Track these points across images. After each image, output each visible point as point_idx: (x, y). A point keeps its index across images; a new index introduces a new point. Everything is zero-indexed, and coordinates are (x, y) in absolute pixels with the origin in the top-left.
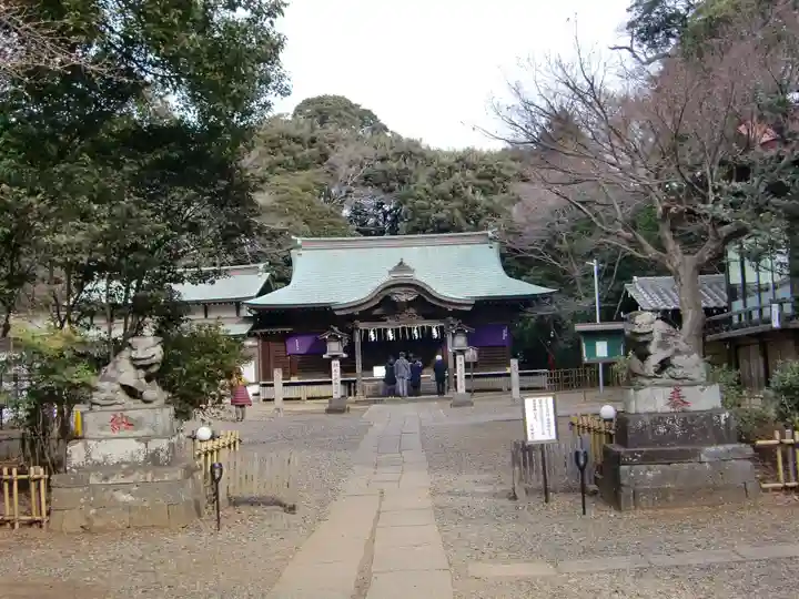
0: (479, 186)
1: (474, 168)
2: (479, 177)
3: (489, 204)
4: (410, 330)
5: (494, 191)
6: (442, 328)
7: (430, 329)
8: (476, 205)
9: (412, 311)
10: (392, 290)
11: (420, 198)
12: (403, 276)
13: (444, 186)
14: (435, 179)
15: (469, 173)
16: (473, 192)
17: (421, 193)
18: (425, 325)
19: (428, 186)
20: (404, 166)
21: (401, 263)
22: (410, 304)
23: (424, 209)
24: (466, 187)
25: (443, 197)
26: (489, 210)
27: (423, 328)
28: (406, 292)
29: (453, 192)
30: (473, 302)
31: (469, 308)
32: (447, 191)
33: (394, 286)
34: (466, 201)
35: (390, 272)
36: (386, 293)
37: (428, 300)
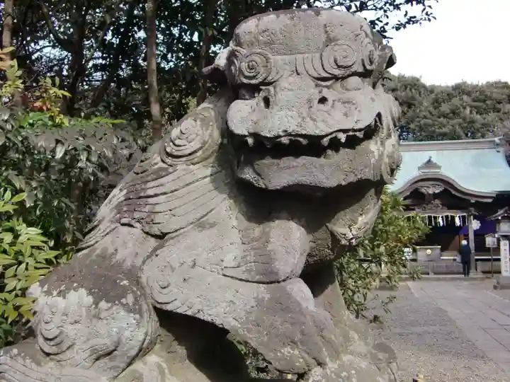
0: (476, 107)
1: (469, 94)
2: (474, 101)
3: (483, 121)
4: (435, 218)
5: (486, 111)
6: (464, 218)
7: (453, 218)
8: (473, 122)
9: (437, 202)
10: (421, 184)
11: (425, 117)
12: (431, 172)
13: (445, 108)
14: (437, 103)
15: (465, 97)
16: (471, 112)
17: (427, 114)
18: (449, 214)
19: (431, 109)
20: (410, 94)
21: (429, 161)
22: (435, 196)
23: (429, 125)
24: (464, 108)
25: (445, 116)
26: (484, 125)
27: (447, 217)
28: (434, 186)
29: (454, 113)
30: (494, 195)
31: (490, 200)
32: (448, 111)
33: (423, 180)
34: (464, 119)
35: (419, 168)
36: (416, 186)
37: (453, 192)
